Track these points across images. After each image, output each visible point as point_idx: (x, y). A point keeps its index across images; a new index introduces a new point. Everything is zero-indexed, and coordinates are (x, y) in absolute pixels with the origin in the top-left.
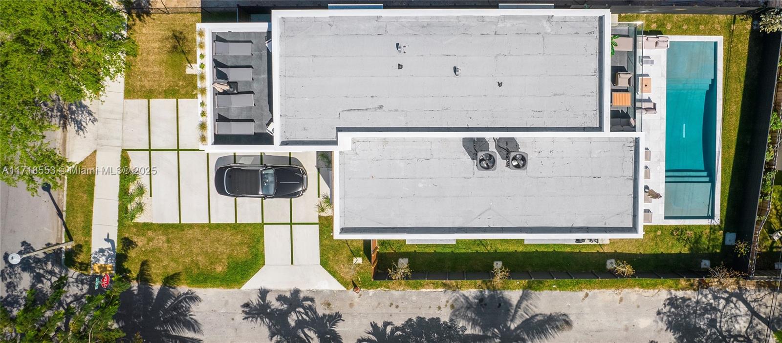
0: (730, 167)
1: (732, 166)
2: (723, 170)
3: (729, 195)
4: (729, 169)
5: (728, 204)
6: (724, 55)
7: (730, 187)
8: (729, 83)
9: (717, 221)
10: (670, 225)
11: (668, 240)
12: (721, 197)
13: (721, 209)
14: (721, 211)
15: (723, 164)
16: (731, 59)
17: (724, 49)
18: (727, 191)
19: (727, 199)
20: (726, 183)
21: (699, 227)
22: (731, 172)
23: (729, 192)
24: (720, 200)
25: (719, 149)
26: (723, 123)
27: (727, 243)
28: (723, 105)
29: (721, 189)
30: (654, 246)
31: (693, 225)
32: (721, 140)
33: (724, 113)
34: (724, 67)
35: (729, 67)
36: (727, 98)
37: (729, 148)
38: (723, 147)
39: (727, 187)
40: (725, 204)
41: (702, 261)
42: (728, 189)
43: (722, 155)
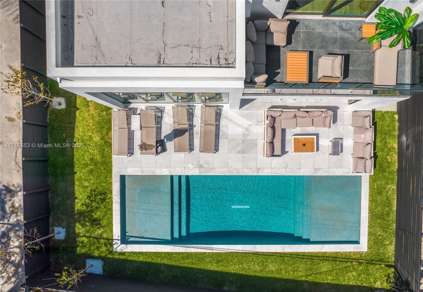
0: (193, 264)
1: (193, 266)
2: (188, 255)
3: (154, 263)
4: (190, 262)
5: (141, 262)
6: (341, 254)
7: (165, 265)
8: (305, 260)
9: (119, 247)
10: (112, 183)
11: (92, 181)
12: (151, 253)
13: (134, 253)
14: (131, 252)
15: (196, 254)
16: (338, 263)
17: (350, 252)
18: (159, 261)
19: (149, 260)
20: (170, 259)
21: (110, 224)
22: (185, 265)
23: (157, 264)
24: (147, 251)
25: (217, 249)
26: (252, 253)
27: (89, 262)
28: (276, 253)
29: (162, 253)
30: (83, 162)
31: (112, 214)
32: (229, 251)
33: (264, 255)
34: (326, 253)
35: (326, 260)
36: (286, 258)
37: (218, 262)
38: (219, 254)
39: (166, 261)
40: (141, 259)
41: (63, 228)
42: (161, 262)
43: (209, 253)
